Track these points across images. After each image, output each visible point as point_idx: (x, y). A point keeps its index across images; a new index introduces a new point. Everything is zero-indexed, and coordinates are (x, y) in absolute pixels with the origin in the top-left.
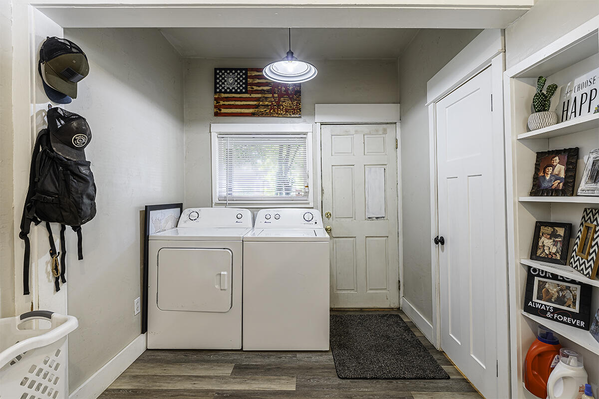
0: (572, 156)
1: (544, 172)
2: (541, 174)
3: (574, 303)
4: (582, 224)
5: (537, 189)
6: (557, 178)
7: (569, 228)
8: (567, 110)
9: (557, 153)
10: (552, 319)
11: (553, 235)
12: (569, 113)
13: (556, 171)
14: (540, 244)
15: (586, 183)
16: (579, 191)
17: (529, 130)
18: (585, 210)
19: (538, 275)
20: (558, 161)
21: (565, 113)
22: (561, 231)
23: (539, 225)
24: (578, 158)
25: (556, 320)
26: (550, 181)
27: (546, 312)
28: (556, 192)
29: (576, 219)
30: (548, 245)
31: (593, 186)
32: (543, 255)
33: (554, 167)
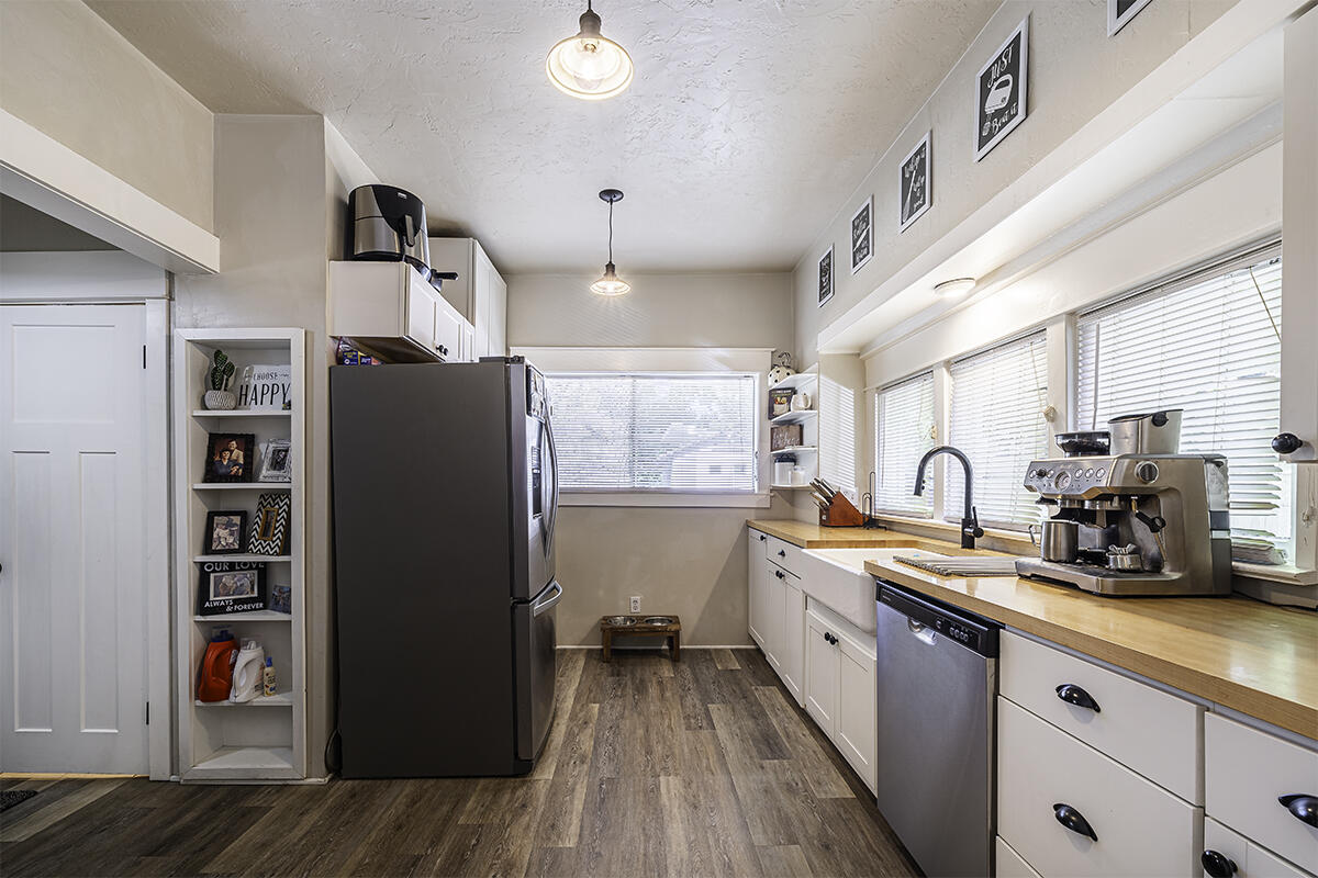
0: (248, 443)
1: (221, 456)
2: (217, 458)
3: (252, 589)
4: (260, 510)
5: (212, 473)
6: (235, 463)
7: (244, 515)
8: (246, 395)
9: (233, 437)
10: (233, 612)
11: (228, 525)
12: (249, 399)
13: (234, 456)
14: (215, 536)
15: (268, 470)
16: (261, 477)
17: (205, 407)
18: (262, 496)
19: (214, 571)
20: (235, 446)
21: (243, 397)
22: (237, 520)
23: (211, 516)
24: (253, 445)
25: (238, 611)
26: (228, 466)
27: (226, 606)
28: (235, 479)
29: (252, 506)
30: (224, 536)
31: (276, 473)
32: (219, 548)
33: (232, 452)
